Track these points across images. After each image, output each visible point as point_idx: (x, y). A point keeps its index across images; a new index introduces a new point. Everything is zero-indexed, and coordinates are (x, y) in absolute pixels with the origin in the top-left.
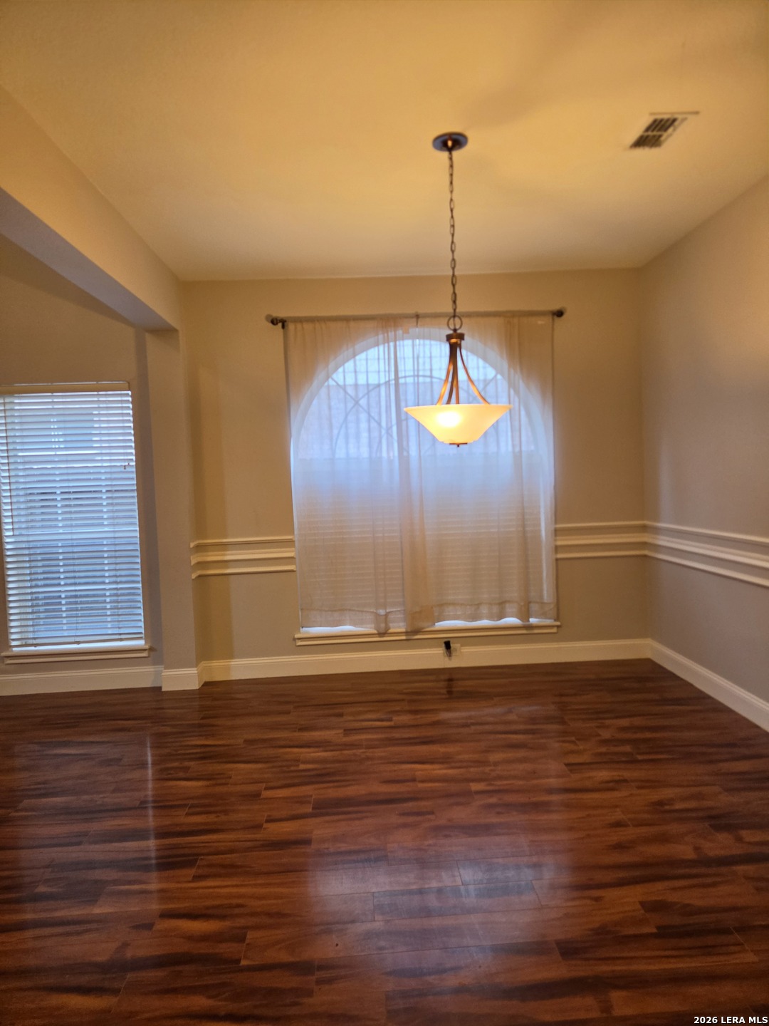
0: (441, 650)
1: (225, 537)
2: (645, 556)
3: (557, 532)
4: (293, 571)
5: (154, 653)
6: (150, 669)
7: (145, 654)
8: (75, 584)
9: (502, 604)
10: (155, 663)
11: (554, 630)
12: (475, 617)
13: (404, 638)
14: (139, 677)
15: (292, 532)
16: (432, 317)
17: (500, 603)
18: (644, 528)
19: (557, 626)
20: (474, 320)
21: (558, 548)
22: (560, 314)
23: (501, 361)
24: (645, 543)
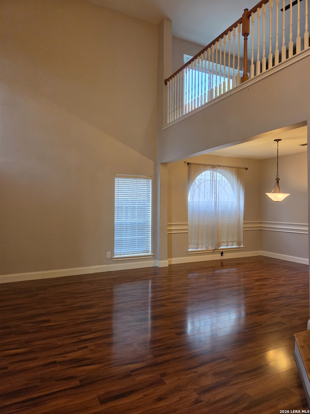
0: (220, 255)
1: (171, 223)
2: (261, 230)
3: (244, 223)
4: (188, 233)
5: (154, 256)
6: (153, 261)
7: (152, 257)
8: (133, 236)
9: (228, 242)
10: (154, 260)
11: (243, 249)
12: (227, 246)
13: (212, 251)
14: (150, 264)
15: (187, 222)
16: (222, 166)
17: (233, 242)
18: (261, 223)
19: (244, 248)
20: (231, 168)
21: (244, 228)
22: (247, 169)
23: (235, 179)
24: (261, 227)
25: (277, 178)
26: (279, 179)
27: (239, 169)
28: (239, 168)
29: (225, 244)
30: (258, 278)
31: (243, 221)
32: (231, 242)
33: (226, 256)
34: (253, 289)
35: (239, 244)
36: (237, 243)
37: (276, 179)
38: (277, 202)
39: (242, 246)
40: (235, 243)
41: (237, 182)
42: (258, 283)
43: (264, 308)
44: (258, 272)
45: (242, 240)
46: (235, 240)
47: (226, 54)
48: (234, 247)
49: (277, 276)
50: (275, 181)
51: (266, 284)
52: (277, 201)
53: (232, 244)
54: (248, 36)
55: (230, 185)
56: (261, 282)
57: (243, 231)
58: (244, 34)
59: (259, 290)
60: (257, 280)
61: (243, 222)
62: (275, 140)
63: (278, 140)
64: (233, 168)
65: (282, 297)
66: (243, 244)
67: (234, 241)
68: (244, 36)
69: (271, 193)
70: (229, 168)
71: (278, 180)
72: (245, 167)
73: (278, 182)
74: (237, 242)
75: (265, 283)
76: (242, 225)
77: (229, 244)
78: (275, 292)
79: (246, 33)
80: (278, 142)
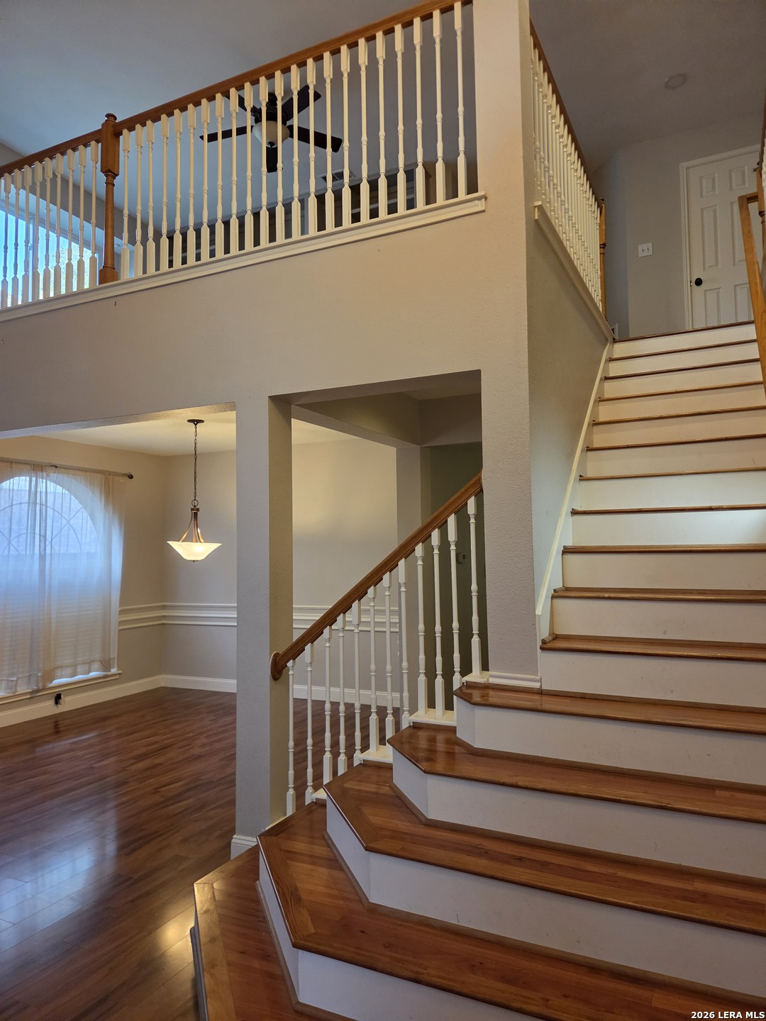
0: (52, 702)
2: (163, 624)
13: (29, 696)
16: (65, 468)
17: (90, 663)
18: (164, 607)
19: (119, 674)
20: (88, 473)
21: (121, 623)
22: (131, 477)
23: (101, 502)
24: (163, 616)
25: (195, 506)
26: (198, 510)
27: (111, 477)
28: (110, 473)
29: (69, 671)
30: (144, 750)
31: (120, 606)
32: (85, 663)
33: (69, 703)
34: (128, 783)
35: (106, 665)
36: (102, 664)
37: (192, 510)
38: (194, 561)
39: (114, 671)
40: (96, 665)
41: (105, 508)
42: (141, 765)
43: (145, 829)
44: (147, 733)
45: (114, 654)
46: (98, 656)
47: (85, 191)
48: (93, 674)
49: (191, 735)
50: (189, 514)
51: (161, 764)
52: (193, 559)
53: (87, 668)
54: (115, 178)
55: (86, 514)
56: (149, 759)
57: (119, 630)
58: (106, 172)
59: (141, 783)
60: (140, 758)
61: (120, 609)
62: (190, 421)
63: (196, 422)
64: (95, 474)
65: (190, 789)
66: (118, 665)
67: (93, 661)
68: (106, 176)
69: (179, 541)
70: (84, 473)
71: (195, 513)
72: (127, 472)
73: (196, 515)
74: (100, 661)
75: (157, 761)
76: (115, 618)
77: (79, 669)
78: (179, 780)
79: (110, 171)
80: (196, 425)
